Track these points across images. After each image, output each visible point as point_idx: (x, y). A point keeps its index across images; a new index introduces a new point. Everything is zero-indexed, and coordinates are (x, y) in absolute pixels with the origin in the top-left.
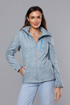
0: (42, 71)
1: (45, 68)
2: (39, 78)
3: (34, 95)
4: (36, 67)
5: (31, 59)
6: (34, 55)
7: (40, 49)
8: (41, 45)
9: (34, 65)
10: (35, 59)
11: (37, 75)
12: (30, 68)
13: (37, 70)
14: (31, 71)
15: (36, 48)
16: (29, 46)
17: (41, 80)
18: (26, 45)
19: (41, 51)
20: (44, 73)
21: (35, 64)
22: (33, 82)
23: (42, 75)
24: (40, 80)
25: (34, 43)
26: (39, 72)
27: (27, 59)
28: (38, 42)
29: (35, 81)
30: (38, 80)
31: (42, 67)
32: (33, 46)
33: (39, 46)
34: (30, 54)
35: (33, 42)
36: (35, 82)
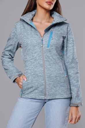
0: (53, 82)
1: (58, 78)
2: (47, 92)
3: (36, 116)
4: (43, 74)
5: (35, 63)
6: (39, 57)
7: (48, 47)
8: (49, 41)
9: (40, 72)
10: (42, 63)
11: (45, 88)
12: (34, 76)
13: (44, 79)
14: (35, 82)
15: (42, 46)
16: (30, 43)
17: (50, 95)
18: (26, 41)
19: (50, 49)
20: (55, 85)
21: (42, 69)
22: (37, 98)
23: (52, 88)
24: (48, 95)
25: (38, 37)
26: (48, 83)
27: (29, 63)
28: (45, 36)
29: (41, 96)
30: (45, 95)
31: (52, 75)
32: (36, 42)
33: (46, 42)
34: (33, 55)
35: (36, 36)
36: (40, 98)
